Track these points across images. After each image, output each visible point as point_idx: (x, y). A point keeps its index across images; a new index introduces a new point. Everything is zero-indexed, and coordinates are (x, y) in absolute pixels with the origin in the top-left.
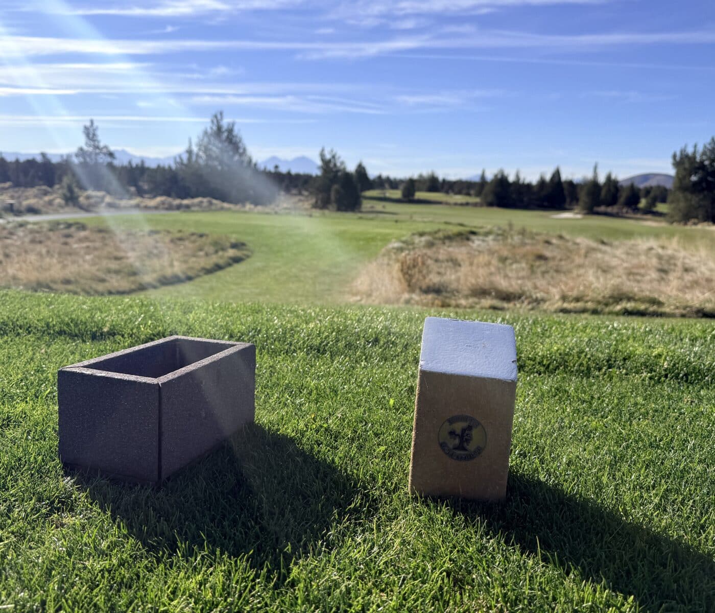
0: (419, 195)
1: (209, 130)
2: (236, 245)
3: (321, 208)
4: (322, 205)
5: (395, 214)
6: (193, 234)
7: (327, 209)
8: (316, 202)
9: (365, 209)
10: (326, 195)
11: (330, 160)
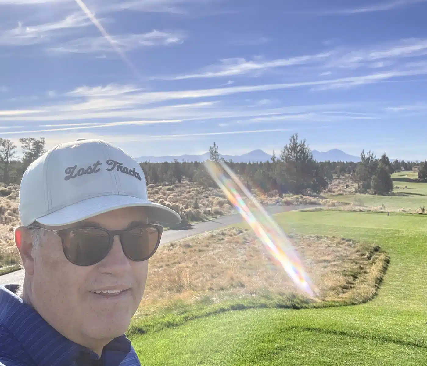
2: (377, 249)
3: (363, 192)
4: (364, 189)
5: (421, 195)
6: (343, 239)
7: (367, 192)
8: (359, 187)
9: (395, 191)
10: (366, 183)
11: (369, 158)
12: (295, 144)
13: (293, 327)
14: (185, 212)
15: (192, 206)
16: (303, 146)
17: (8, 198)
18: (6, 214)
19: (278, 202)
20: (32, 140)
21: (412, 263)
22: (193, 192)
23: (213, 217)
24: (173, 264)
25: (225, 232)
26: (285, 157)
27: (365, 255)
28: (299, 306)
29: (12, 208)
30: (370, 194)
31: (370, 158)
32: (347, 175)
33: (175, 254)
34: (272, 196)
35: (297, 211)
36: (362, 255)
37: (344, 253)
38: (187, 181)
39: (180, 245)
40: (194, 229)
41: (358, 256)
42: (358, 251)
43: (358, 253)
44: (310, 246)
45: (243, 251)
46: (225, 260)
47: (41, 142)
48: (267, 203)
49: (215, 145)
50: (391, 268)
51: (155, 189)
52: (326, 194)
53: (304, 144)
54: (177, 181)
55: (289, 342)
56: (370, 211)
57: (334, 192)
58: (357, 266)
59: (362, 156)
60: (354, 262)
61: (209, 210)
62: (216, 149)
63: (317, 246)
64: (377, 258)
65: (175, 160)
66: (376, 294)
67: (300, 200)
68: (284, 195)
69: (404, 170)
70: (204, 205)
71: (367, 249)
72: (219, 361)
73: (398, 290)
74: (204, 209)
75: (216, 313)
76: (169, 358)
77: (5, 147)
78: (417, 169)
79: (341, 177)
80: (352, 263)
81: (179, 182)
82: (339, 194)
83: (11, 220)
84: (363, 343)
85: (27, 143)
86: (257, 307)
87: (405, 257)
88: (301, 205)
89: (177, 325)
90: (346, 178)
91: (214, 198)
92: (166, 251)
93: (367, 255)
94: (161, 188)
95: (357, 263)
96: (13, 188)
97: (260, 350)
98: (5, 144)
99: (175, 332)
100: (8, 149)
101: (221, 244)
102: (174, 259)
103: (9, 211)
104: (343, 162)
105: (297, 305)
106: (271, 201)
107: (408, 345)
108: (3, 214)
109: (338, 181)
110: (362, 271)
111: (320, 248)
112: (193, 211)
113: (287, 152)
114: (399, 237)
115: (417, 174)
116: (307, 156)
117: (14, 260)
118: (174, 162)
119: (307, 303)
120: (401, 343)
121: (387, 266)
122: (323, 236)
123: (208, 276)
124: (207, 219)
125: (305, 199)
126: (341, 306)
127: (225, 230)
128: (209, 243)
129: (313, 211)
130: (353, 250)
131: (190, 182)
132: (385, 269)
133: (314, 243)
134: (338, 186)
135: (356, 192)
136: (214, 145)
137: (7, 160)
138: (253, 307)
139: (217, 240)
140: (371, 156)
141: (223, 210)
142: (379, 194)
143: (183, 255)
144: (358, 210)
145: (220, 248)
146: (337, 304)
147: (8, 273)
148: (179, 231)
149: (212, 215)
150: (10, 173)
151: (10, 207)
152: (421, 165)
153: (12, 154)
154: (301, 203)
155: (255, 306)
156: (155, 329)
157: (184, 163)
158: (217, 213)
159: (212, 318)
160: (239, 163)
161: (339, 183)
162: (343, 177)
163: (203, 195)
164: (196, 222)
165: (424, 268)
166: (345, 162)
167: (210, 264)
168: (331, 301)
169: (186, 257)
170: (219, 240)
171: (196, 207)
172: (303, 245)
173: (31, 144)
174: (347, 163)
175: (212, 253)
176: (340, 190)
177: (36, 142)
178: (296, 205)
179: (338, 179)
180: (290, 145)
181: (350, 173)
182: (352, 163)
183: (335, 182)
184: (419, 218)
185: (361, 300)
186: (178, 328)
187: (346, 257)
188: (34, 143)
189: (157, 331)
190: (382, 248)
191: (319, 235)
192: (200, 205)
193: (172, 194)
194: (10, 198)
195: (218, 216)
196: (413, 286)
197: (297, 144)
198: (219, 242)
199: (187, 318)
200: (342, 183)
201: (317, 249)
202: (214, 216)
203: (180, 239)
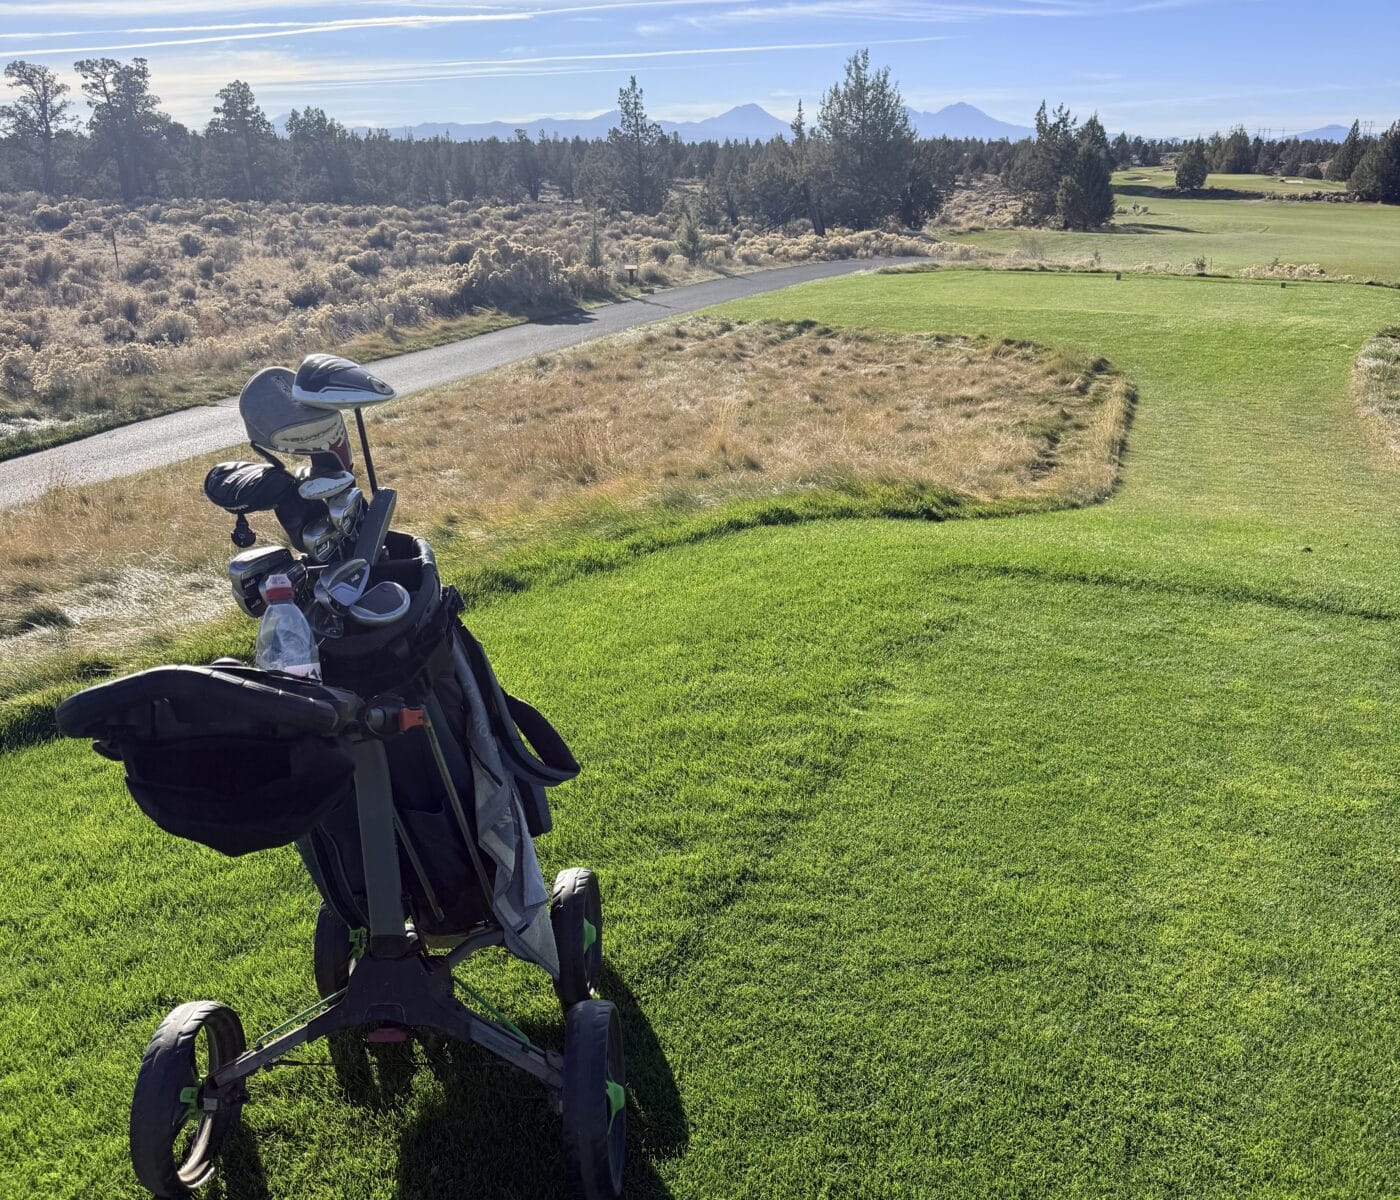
0: (1214, 180)
1: (842, 88)
2: (1100, 366)
3: (1035, 223)
4: (1037, 215)
5: (1185, 230)
6: (1008, 342)
7: (1046, 223)
8: (1024, 211)
9: (1117, 220)
10: (1044, 197)
11: (1056, 126)
12: (860, 83)
13: (959, 567)
14: (565, 273)
15: (584, 258)
16: (882, 88)
17: (63, 237)
18: (64, 279)
19: (816, 250)
20: (110, 66)
21: (1197, 400)
22: (579, 224)
23: (643, 291)
24: (550, 412)
25: (683, 328)
26: (833, 120)
27: (1070, 381)
28: (940, 513)
29: (78, 261)
30: (1053, 228)
31: (1061, 125)
32: (990, 177)
33: (552, 385)
34: (796, 234)
35: (871, 272)
36: (1064, 382)
37: (1015, 378)
38: (555, 197)
39: (563, 362)
40: (595, 323)
41: (1053, 386)
42: (1052, 372)
43: (1052, 378)
44: (919, 362)
45: (738, 379)
46: (693, 402)
47: (137, 72)
48: (785, 252)
49: (634, 83)
50: (1142, 413)
51: (472, 215)
52: (939, 230)
53: (885, 81)
54: (527, 196)
55: (957, 607)
56: (1067, 268)
57: (957, 224)
58: (1054, 412)
59: (1039, 121)
60: (1045, 401)
61: (631, 271)
62: (637, 96)
63: (939, 363)
64: (1103, 389)
65: (518, 131)
66: (1118, 482)
67: (874, 244)
68: (828, 231)
69: (1139, 166)
70: (613, 256)
71: (1076, 367)
72: (770, 663)
73: (1174, 469)
74: (616, 269)
75: (718, 532)
76: (618, 657)
77: (34, 88)
78: (1172, 161)
79: (974, 183)
80: (1039, 404)
81: (534, 197)
82: (973, 229)
83: (79, 296)
84: (1174, 605)
85: (97, 75)
86: (829, 517)
87: (1176, 386)
88: (877, 257)
89: (611, 566)
90: (988, 185)
91: (637, 239)
92: (527, 379)
93: (1078, 381)
94: (486, 212)
95: (1052, 403)
96: (75, 206)
97: (882, 631)
98: (35, 80)
99: (611, 586)
100: (45, 94)
101: (677, 360)
102: (553, 400)
103: (71, 270)
104: (981, 141)
105: (934, 509)
106: (797, 248)
107: (1300, 607)
108: (57, 277)
109: (966, 193)
110: (1068, 423)
111: (946, 368)
112: (589, 273)
113: (836, 106)
114: (1155, 335)
115: (1173, 174)
116: (893, 119)
117: (104, 399)
118: (515, 138)
119: (955, 503)
120: (1283, 603)
121: (1133, 409)
122: (953, 335)
123: (655, 444)
124: (627, 296)
125: (887, 240)
126: (1045, 511)
127: (683, 323)
128: (644, 358)
129: (915, 271)
130: (1037, 370)
131: (563, 199)
132: (1128, 418)
133: (931, 353)
134: (966, 208)
135: (1016, 223)
136: (629, 85)
137: (48, 127)
138: (820, 517)
139: (663, 350)
140: (1063, 120)
141: (669, 272)
142: (1076, 229)
143: (574, 390)
144: (1037, 268)
145: (673, 371)
146: (1036, 507)
147: (92, 434)
148: (556, 326)
149: (641, 284)
150: (61, 165)
151: (72, 259)
152: (1186, 150)
153: (59, 110)
154: (876, 252)
155: (822, 515)
156: (553, 576)
157: (544, 143)
158: (654, 279)
159: (709, 548)
160: (698, 143)
161: (969, 200)
162: (980, 184)
163: (607, 231)
164: (597, 305)
165: (1230, 414)
166: (986, 142)
167: (654, 412)
168: (1017, 498)
169: (586, 395)
170: (670, 349)
171: (595, 261)
172: (903, 361)
173: (109, 78)
174: (991, 143)
175: (654, 384)
176: (973, 218)
177: (123, 71)
178: (862, 257)
179: (966, 188)
180: (846, 84)
181: (997, 173)
182: (1003, 145)
183: (960, 197)
184: (1198, 285)
185: (1090, 497)
186: (618, 575)
187: (1020, 387)
188: (116, 75)
189: (557, 583)
190: (1114, 363)
191: (942, 333)
192: (606, 257)
193: (522, 229)
194: (70, 236)
195: (657, 289)
196: (1211, 460)
197: (866, 80)
198: (670, 355)
199: (638, 547)
200: (976, 200)
201: (939, 369)
202: (646, 288)
203: (562, 348)
